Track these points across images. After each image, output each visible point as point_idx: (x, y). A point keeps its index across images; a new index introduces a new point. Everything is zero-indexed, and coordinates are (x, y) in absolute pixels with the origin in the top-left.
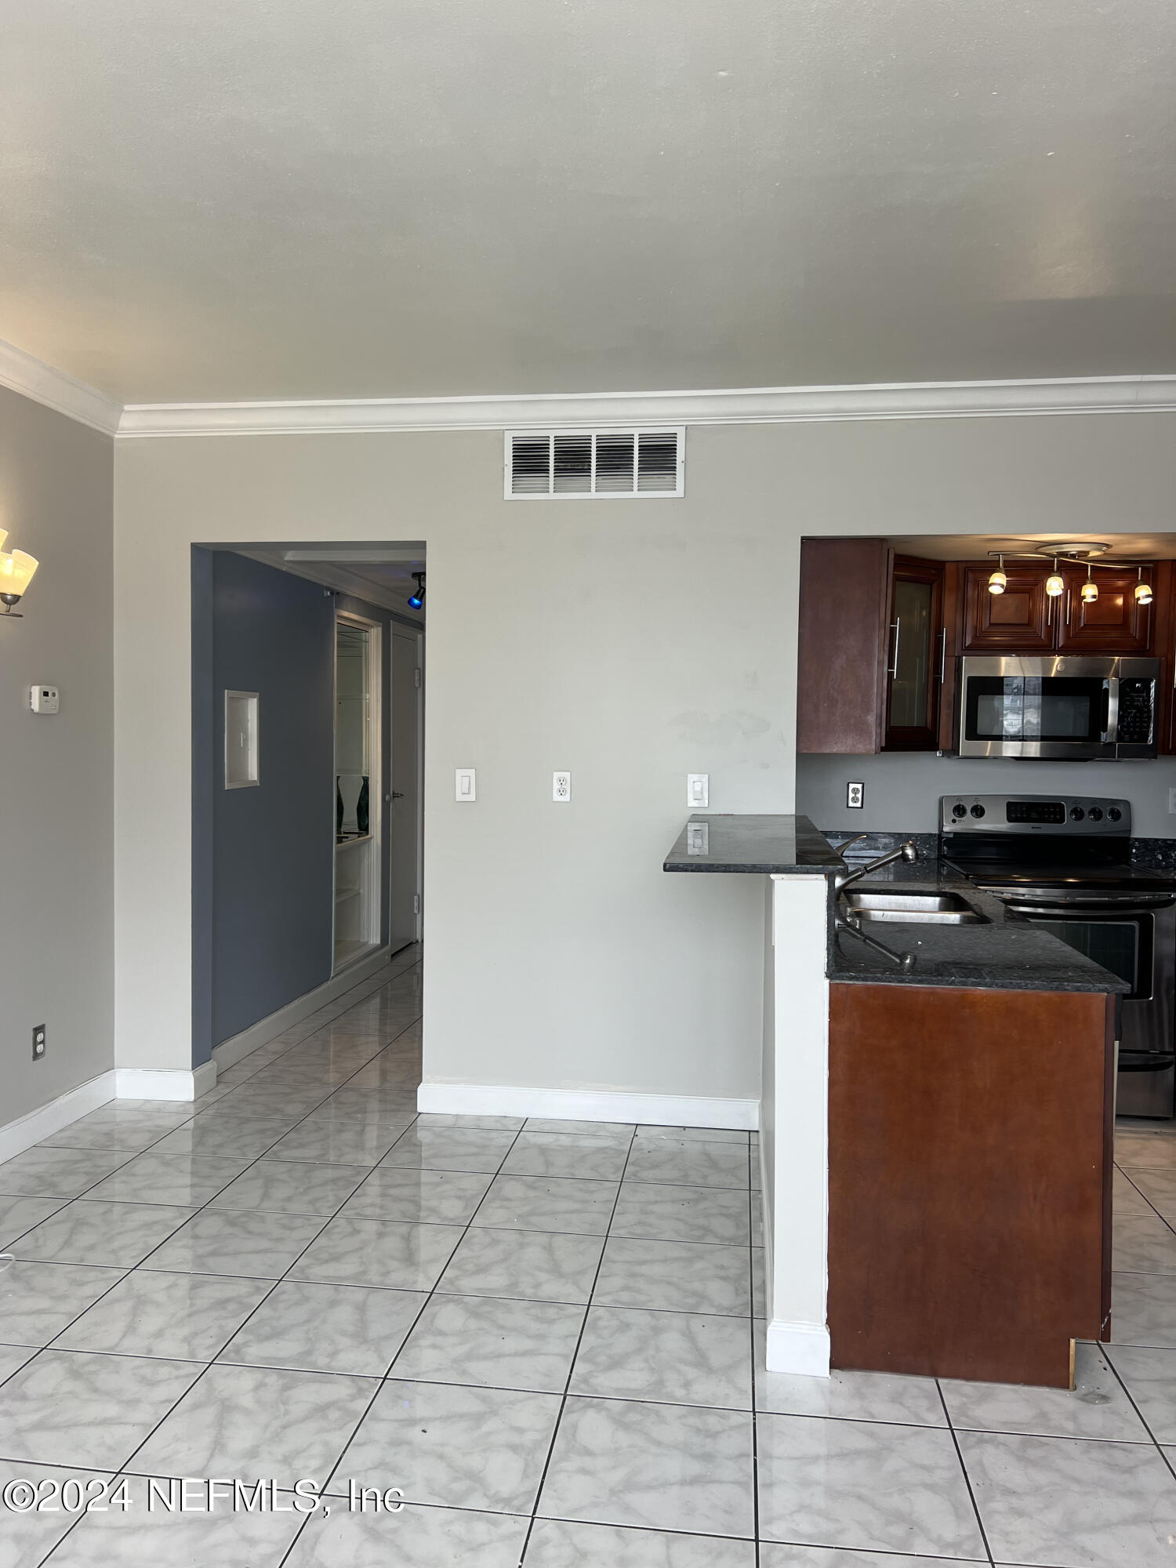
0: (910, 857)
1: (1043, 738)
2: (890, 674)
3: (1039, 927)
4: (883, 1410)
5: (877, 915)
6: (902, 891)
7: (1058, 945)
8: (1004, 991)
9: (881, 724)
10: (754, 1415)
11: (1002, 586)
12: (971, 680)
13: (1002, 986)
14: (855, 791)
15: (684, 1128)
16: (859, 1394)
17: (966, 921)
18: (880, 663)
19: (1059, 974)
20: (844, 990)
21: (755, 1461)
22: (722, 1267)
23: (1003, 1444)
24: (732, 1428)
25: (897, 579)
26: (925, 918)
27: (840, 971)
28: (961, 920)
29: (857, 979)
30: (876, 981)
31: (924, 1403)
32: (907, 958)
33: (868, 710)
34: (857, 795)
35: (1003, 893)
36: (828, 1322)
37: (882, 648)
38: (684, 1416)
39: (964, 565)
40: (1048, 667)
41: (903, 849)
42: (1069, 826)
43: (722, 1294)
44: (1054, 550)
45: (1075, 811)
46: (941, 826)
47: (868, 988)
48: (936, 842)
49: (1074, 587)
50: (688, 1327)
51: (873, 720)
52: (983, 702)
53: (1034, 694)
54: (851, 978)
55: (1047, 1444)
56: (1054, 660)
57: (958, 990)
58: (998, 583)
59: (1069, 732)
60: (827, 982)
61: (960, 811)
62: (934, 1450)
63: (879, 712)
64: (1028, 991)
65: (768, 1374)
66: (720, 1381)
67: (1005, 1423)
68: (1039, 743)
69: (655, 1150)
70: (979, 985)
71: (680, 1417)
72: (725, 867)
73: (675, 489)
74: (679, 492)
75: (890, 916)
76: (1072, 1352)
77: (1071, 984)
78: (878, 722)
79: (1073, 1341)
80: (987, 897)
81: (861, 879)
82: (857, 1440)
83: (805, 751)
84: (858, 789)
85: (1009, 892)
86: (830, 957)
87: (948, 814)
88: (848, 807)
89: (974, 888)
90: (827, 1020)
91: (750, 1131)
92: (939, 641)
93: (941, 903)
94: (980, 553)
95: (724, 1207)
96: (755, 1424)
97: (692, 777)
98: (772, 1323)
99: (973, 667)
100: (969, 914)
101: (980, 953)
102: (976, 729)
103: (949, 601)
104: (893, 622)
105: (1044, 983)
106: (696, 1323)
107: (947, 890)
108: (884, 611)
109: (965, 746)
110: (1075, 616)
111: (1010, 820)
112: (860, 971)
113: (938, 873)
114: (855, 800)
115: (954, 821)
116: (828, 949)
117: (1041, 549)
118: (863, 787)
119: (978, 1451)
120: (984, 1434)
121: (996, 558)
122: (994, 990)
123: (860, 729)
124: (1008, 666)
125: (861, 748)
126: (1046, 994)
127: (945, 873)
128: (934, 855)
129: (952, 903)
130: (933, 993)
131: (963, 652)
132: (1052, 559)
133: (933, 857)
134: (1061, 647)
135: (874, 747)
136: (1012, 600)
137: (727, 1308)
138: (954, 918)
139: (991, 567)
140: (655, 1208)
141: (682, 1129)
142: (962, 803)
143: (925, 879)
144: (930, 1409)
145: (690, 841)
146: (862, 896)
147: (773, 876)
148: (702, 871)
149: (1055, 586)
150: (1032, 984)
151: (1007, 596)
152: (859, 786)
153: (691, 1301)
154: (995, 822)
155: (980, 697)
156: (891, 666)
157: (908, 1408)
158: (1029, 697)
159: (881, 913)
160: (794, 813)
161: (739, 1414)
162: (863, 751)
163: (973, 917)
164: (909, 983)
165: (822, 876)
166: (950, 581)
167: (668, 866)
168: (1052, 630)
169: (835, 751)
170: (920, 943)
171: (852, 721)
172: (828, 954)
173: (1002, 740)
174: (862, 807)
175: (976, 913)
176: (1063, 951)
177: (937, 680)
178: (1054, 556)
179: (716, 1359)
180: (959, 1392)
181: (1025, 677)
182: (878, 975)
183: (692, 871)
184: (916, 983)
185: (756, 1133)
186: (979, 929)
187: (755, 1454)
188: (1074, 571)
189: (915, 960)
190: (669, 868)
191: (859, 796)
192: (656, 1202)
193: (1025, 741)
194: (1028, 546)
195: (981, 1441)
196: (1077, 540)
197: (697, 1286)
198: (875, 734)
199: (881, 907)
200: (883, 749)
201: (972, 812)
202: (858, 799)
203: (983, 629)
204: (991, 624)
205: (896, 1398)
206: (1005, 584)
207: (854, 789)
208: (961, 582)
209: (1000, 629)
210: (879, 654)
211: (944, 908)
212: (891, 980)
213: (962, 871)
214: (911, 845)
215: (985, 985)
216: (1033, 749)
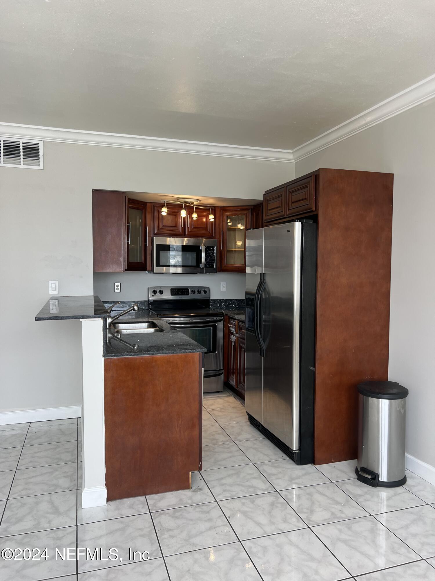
0: (136, 310)
1: (183, 266)
2: (128, 243)
3: (179, 331)
4: (126, 512)
5: (124, 332)
6: (134, 322)
7: (185, 337)
8: (166, 355)
9: (125, 261)
10: (77, 526)
11: (166, 212)
12: (157, 245)
13: (166, 354)
14: (118, 286)
15: (51, 421)
16: (118, 509)
17: (156, 331)
18: (124, 239)
19: (185, 347)
20: (110, 361)
21: (77, 544)
22: (65, 472)
23: (167, 513)
24: (68, 534)
25: (129, 207)
26: (142, 331)
27: (108, 354)
28: (154, 331)
29: (114, 356)
30: (122, 356)
31: (141, 506)
32: (135, 347)
33: (120, 256)
34: (118, 287)
35: (169, 320)
36: (106, 485)
37: (124, 233)
38: (48, 534)
39: (153, 204)
40: (183, 242)
41: (133, 307)
42: (191, 296)
43: (65, 483)
44: (183, 201)
45: (192, 291)
46: (149, 298)
47: (119, 359)
48: (147, 304)
49: (190, 214)
50: (51, 499)
51: (122, 259)
52: (162, 253)
53: (180, 251)
54: (112, 356)
55: (182, 510)
56: (184, 239)
57: (151, 356)
58: (165, 211)
59: (190, 264)
60: (103, 358)
61: (155, 292)
62: (144, 522)
63: (124, 257)
64: (175, 354)
65: (83, 509)
66: (63, 517)
67: (169, 506)
68: (181, 268)
69: (38, 431)
70: (158, 354)
71: (46, 535)
72: (62, 317)
73: (39, 166)
74: (41, 167)
75: (129, 332)
76: (190, 476)
77: (188, 350)
78: (124, 260)
79: (190, 473)
80: (163, 322)
81: (118, 318)
82: (117, 525)
83: (97, 271)
84: (118, 285)
85: (171, 320)
86: (104, 349)
87: (151, 294)
88: (115, 292)
89: (159, 319)
90: (103, 372)
91: (78, 418)
92: (145, 231)
93: (148, 326)
94: (158, 200)
95: (67, 449)
96: (77, 530)
97: (51, 282)
98: (84, 490)
99: (158, 241)
100: (157, 328)
101: (159, 342)
102: (159, 264)
103: (149, 217)
104: (128, 223)
105: (180, 351)
106: (54, 497)
107: (150, 321)
108: (125, 219)
109: (156, 269)
110: (191, 224)
111: (172, 295)
112: (115, 353)
113: (148, 314)
114: (117, 289)
115: (153, 296)
116: (103, 346)
117: (180, 200)
118: (120, 284)
119: (159, 518)
120: (162, 511)
121: (164, 202)
122: (163, 355)
123: (118, 263)
124: (171, 241)
125: (118, 270)
126: (180, 355)
127: (150, 314)
128: (146, 308)
129: (152, 325)
130: (142, 358)
131: (154, 236)
132: (182, 204)
133: (146, 309)
134: (187, 235)
135: (123, 269)
136: (170, 218)
137: (67, 488)
138: (152, 330)
139: (161, 205)
140: (38, 455)
141: (50, 421)
142: (155, 289)
143: (143, 317)
144: (143, 508)
145: (51, 307)
146: (119, 325)
147: (81, 320)
148: (52, 320)
149: (183, 213)
150: (175, 352)
151: (168, 216)
152: (119, 284)
153: (52, 488)
154: (167, 296)
155: (160, 252)
156: (128, 239)
157: (135, 509)
158: (178, 252)
159: (126, 330)
160: (93, 295)
161: (71, 528)
162: (119, 271)
163: (158, 329)
164: (134, 355)
165: (101, 319)
166: (149, 210)
167: (37, 318)
168: (183, 228)
169: (108, 271)
170: (138, 340)
171: (114, 260)
172: (103, 348)
173: (170, 267)
174: (120, 292)
175: (159, 328)
176: (187, 339)
177: (145, 245)
178: (183, 203)
179: (62, 509)
180: (152, 499)
181: (176, 245)
182: (122, 354)
183: (48, 320)
184: (136, 355)
185: (80, 418)
186: (159, 334)
187: (77, 542)
188: (190, 209)
189: (138, 346)
190: (37, 319)
191: (119, 288)
192: (38, 452)
193: (177, 267)
194: (174, 199)
195: (160, 514)
196: (191, 198)
197: (55, 482)
198: (123, 265)
199: (126, 328)
200: (126, 270)
201: (159, 292)
202: (118, 289)
203: (161, 228)
204: (163, 226)
205: (131, 507)
206: (167, 212)
207: (117, 285)
208: (153, 211)
209: (167, 228)
210: (124, 235)
211: (149, 327)
212: (127, 355)
213: (156, 314)
214: (136, 305)
215: (160, 354)
216: (179, 270)
